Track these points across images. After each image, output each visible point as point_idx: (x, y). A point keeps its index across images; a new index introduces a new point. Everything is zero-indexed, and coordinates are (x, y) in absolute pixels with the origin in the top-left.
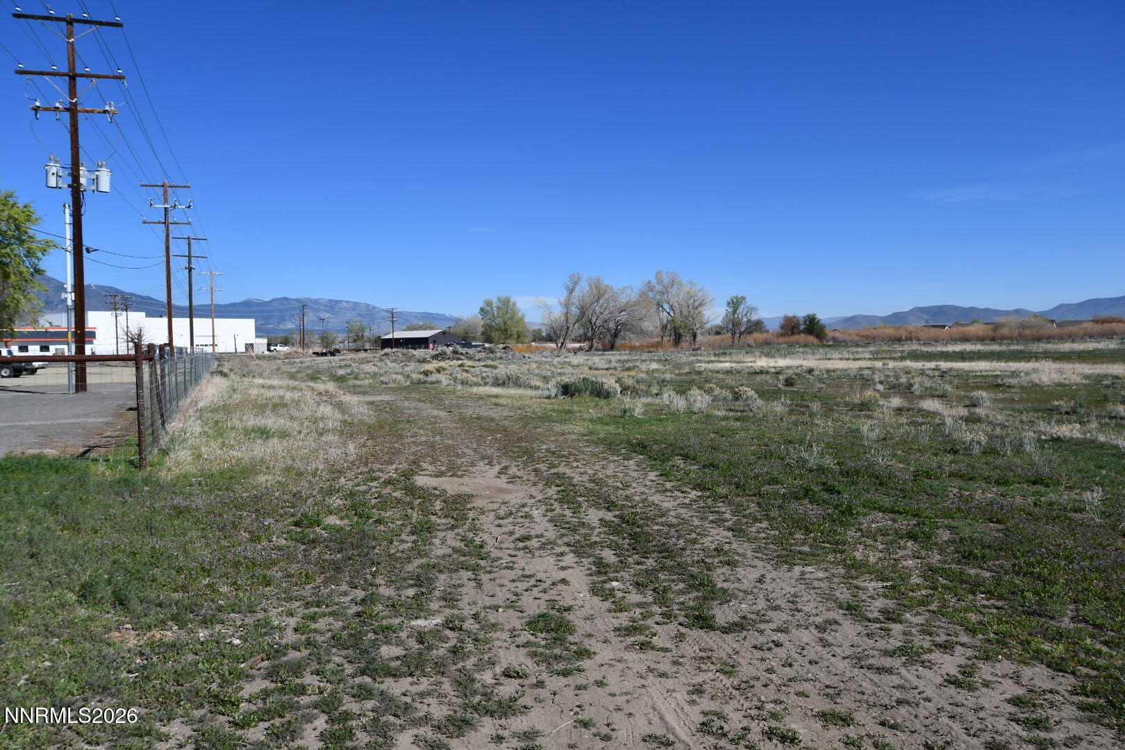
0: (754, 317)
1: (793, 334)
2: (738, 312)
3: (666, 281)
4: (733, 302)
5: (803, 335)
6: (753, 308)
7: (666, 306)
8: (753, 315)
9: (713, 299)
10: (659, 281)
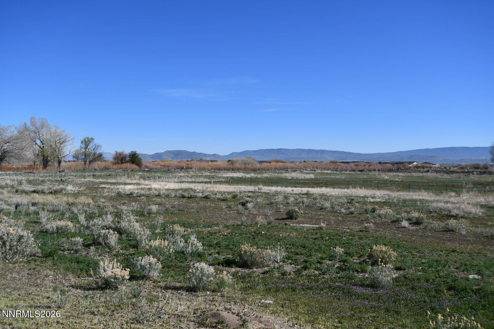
0: (99, 151)
1: (122, 163)
2: (89, 147)
3: (38, 124)
4: (85, 141)
5: (128, 164)
6: (98, 146)
7: (38, 142)
8: (98, 150)
9: (74, 138)
10: (33, 124)
